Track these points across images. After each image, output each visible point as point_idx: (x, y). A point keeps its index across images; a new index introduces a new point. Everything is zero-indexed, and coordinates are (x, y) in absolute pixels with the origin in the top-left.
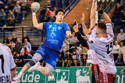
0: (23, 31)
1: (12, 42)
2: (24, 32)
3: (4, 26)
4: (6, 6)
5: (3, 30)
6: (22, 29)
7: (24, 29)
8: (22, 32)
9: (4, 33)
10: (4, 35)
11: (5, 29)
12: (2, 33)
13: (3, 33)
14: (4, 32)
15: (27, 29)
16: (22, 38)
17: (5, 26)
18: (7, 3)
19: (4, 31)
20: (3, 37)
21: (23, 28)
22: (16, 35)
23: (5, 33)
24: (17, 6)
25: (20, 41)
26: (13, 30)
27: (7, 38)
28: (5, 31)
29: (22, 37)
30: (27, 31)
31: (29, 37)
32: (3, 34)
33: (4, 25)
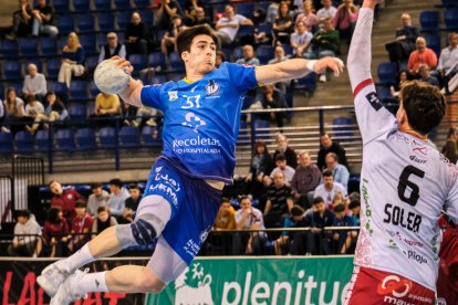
0: (321, 121)
1: (285, 162)
2: (326, 126)
3: (253, 106)
4: (258, 33)
5: (249, 119)
6: (317, 115)
7: (325, 116)
8: (318, 127)
9: (253, 132)
10: (253, 138)
11: (256, 115)
12: (245, 133)
13: (249, 130)
14: (253, 128)
15: (336, 116)
16: (318, 150)
17: (257, 107)
18: (265, 23)
19: (252, 125)
20: (249, 147)
21: (321, 111)
22: (288, 137)
23: (257, 129)
24: (300, 33)
25: (312, 159)
26: (285, 120)
27: (266, 149)
28: (256, 125)
29: (318, 144)
30: (334, 122)
31: (341, 143)
32: (249, 135)
33: (254, 103)
